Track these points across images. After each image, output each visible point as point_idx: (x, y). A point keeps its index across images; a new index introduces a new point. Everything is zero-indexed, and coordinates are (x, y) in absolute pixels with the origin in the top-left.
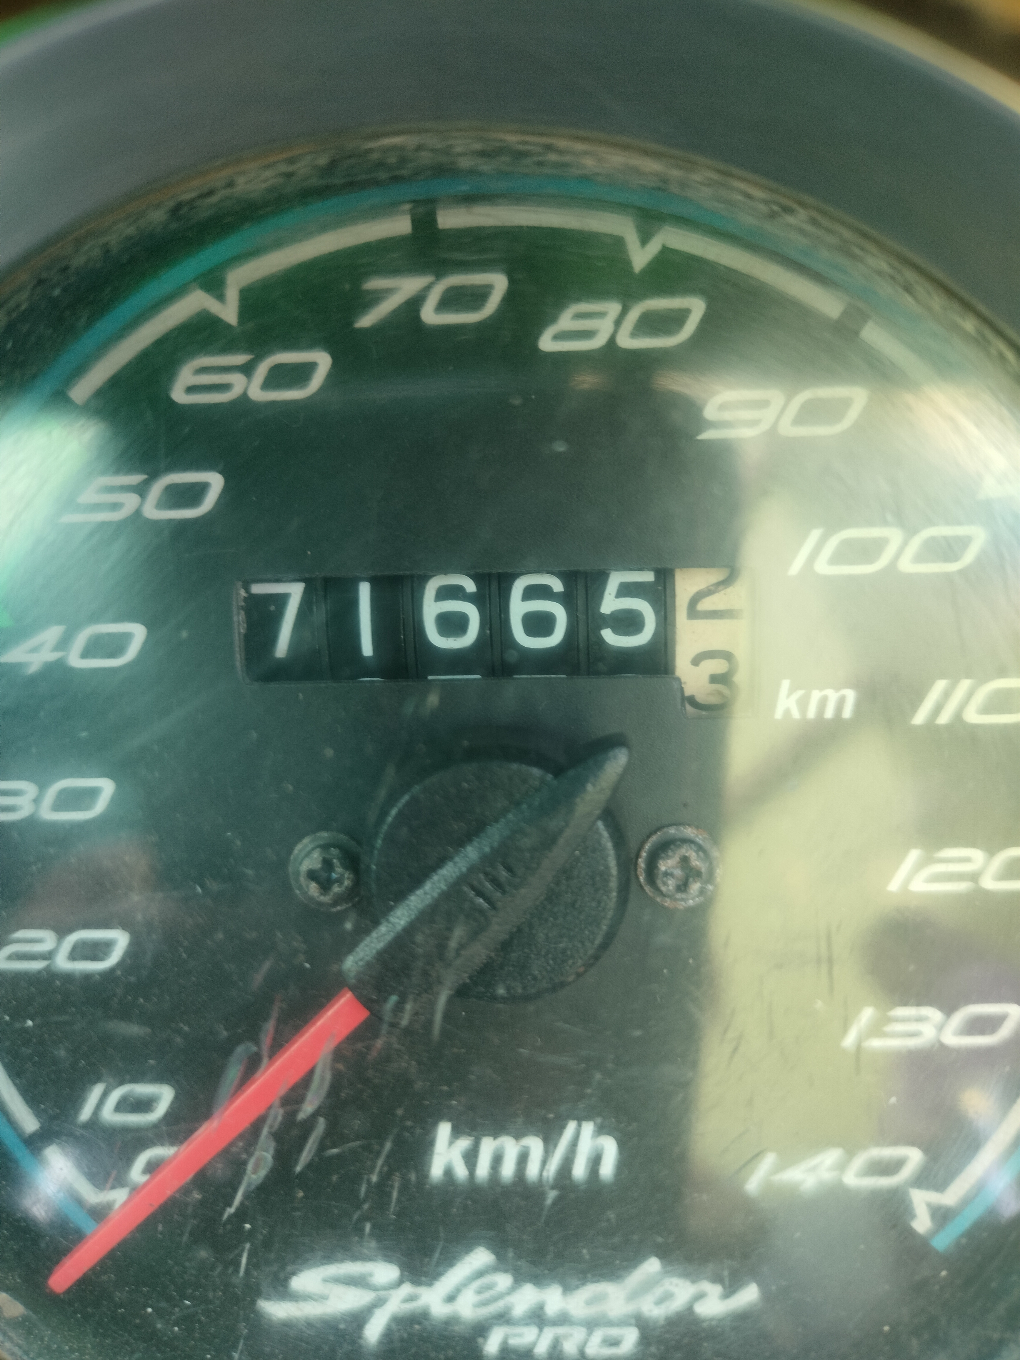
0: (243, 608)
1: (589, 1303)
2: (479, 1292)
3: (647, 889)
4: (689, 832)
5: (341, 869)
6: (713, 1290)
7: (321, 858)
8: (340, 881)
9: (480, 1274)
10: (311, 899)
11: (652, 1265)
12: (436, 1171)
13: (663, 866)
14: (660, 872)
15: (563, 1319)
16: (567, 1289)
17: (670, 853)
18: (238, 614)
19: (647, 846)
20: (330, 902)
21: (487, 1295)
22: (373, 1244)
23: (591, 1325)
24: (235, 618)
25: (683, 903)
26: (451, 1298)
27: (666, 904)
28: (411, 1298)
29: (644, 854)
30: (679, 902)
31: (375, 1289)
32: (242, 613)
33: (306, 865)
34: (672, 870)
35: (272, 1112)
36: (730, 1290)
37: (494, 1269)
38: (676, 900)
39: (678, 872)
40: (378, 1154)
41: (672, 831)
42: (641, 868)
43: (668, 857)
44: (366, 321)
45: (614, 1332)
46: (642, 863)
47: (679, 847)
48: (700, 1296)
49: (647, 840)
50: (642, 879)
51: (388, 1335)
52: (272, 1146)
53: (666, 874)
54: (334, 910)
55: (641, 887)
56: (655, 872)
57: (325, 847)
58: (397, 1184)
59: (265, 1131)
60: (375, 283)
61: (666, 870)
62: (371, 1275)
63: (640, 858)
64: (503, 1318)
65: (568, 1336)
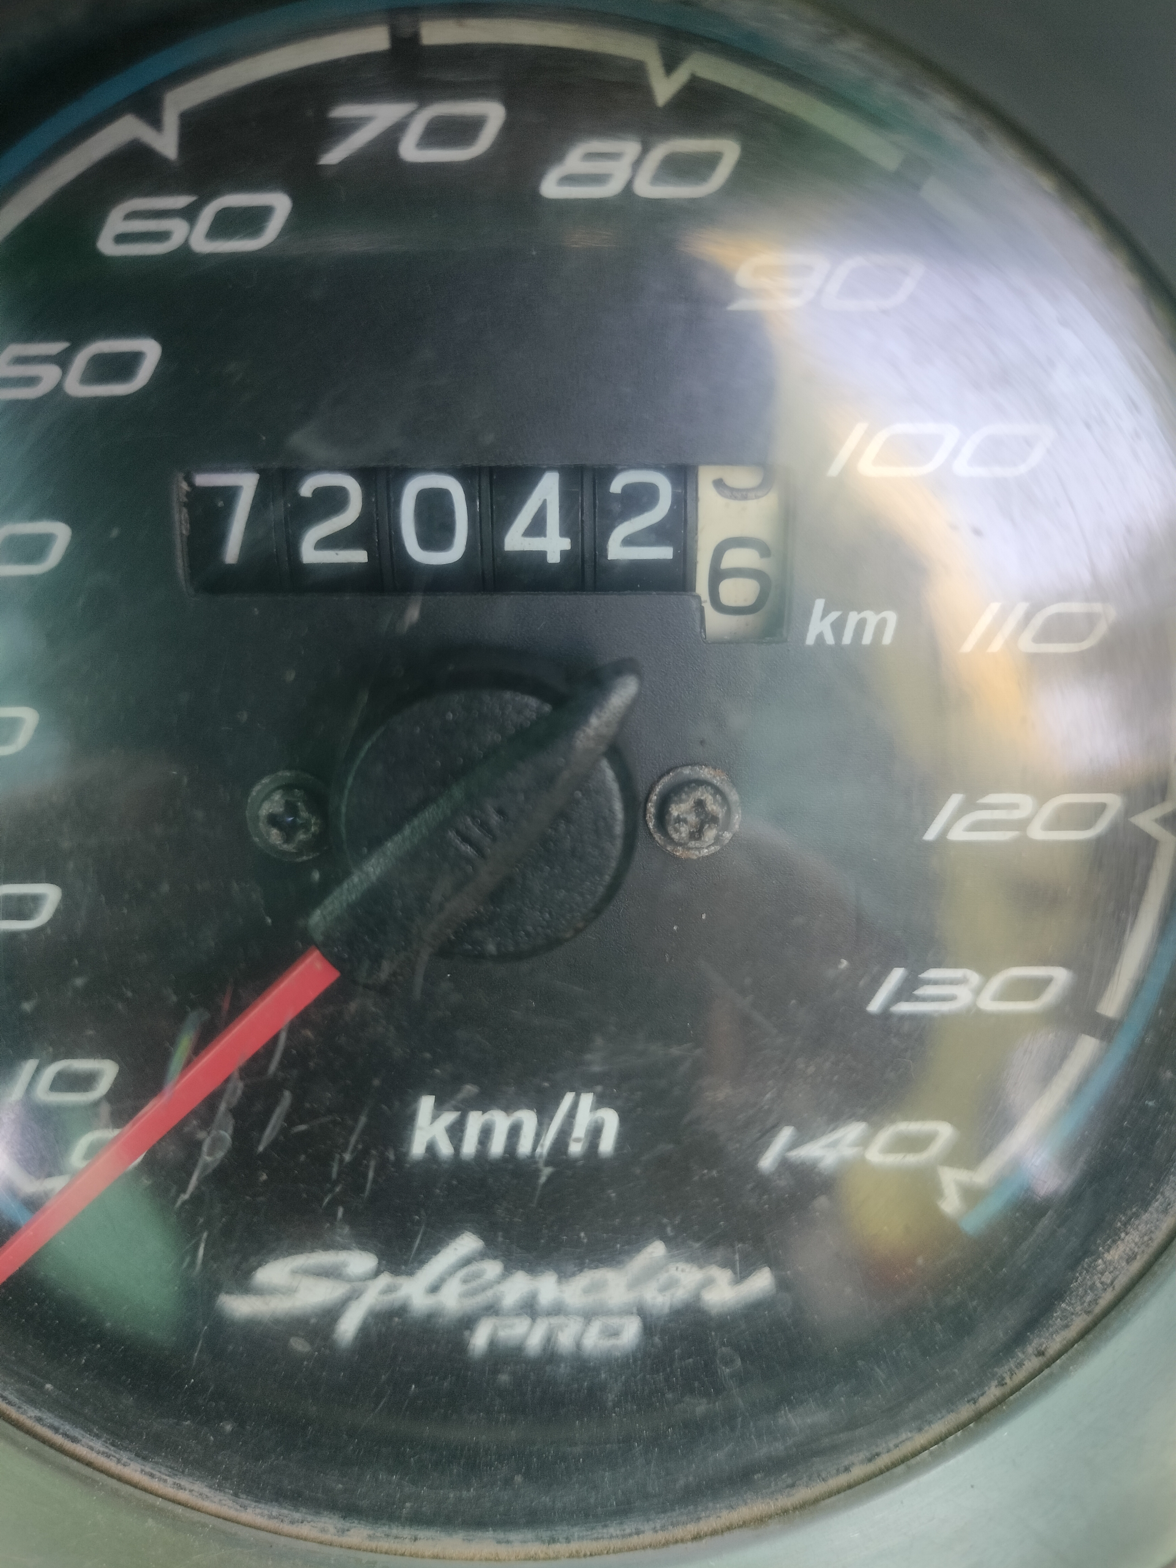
0: (185, 505)
1: (587, 1291)
2: (465, 1281)
3: (657, 836)
4: (705, 773)
5: (307, 813)
6: (722, 1277)
7: (283, 802)
8: (306, 826)
9: (467, 1262)
10: (273, 847)
11: (657, 1250)
12: (418, 1149)
13: (675, 811)
14: (672, 818)
15: (558, 1310)
16: (563, 1276)
17: (684, 796)
18: (180, 512)
19: (658, 789)
20: (294, 851)
21: (474, 1284)
22: (347, 1230)
23: (588, 1315)
24: (176, 517)
25: (697, 853)
26: (434, 1289)
27: (678, 854)
28: (389, 1290)
29: (654, 798)
30: (693, 852)
31: (349, 1280)
32: (185, 510)
33: (266, 809)
34: (685, 816)
35: (230, 1086)
36: (742, 1275)
37: (482, 1256)
38: (689, 849)
39: (692, 818)
40: (351, 1131)
41: (687, 771)
42: (650, 813)
43: (681, 801)
44: (334, 156)
45: (614, 1321)
46: (651, 808)
47: (695, 789)
48: (709, 1282)
49: (658, 781)
50: (651, 825)
51: (364, 1330)
52: (231, 1123)
53: (678, 820)
54: (299, 860)
55: (651, 834)
56: (667, 817)
57: (287, 788)
58: (373, 1164)
59: (223, 1107)
60: (344, 111)
61: (678, 816)
62: (345, 1265)
63: (650, 802)
64: (492, 1310)
65: (564, 1326)
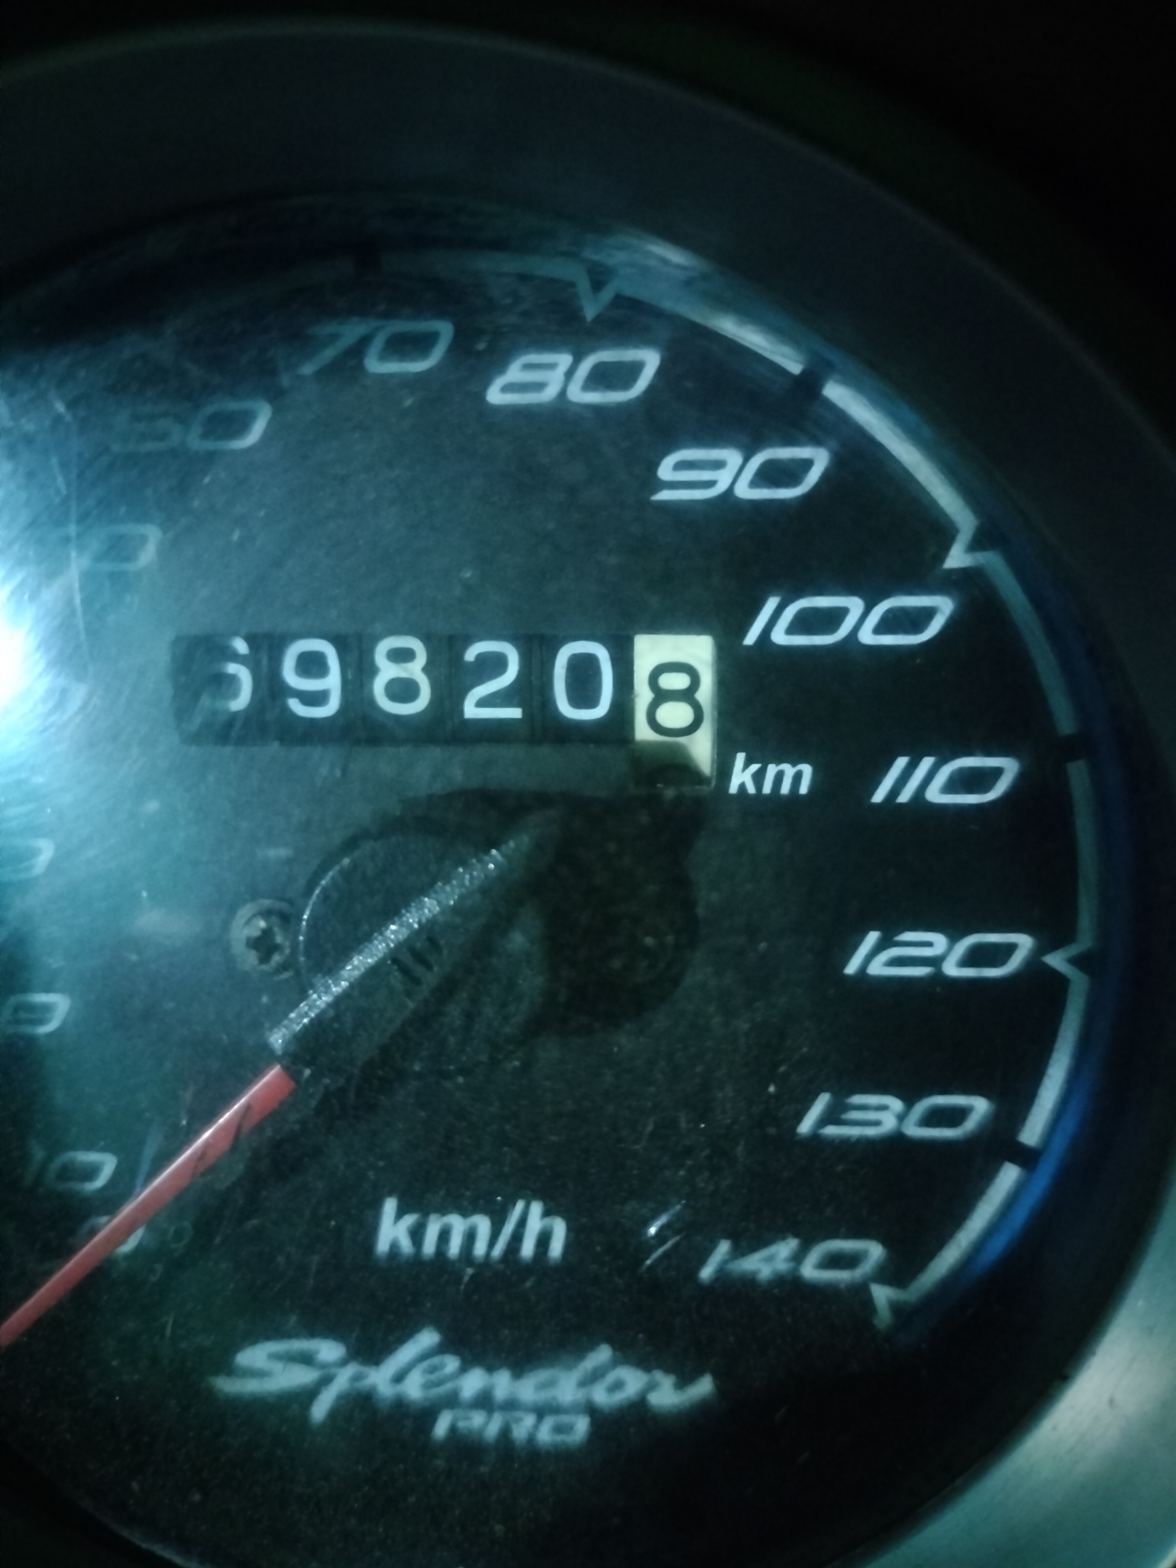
1: (539, 1388)
2: (427, 1373)
6: (665, 1380)
7: (262, 926)
9: (428, 1355)
10: (250, 969)
11: (603, 1353)
12: (383, 1246)
15: (511, 1405)
16: (517, 1374)
20: (268, 972)
21: (435, 1376)
23: (541, 1411)
26: (399, 1378)
28: (357, 1378)
31: (321, 1366)
33: (247, 933)
36: (684, 1380)
37: (442, 1350)
44: (308, 368)
45: (565, 1419)
48: (654, 1386)
51: (334, 1414)
57: (268, 915)
62: (317, 1352)
65: (518, 1420)
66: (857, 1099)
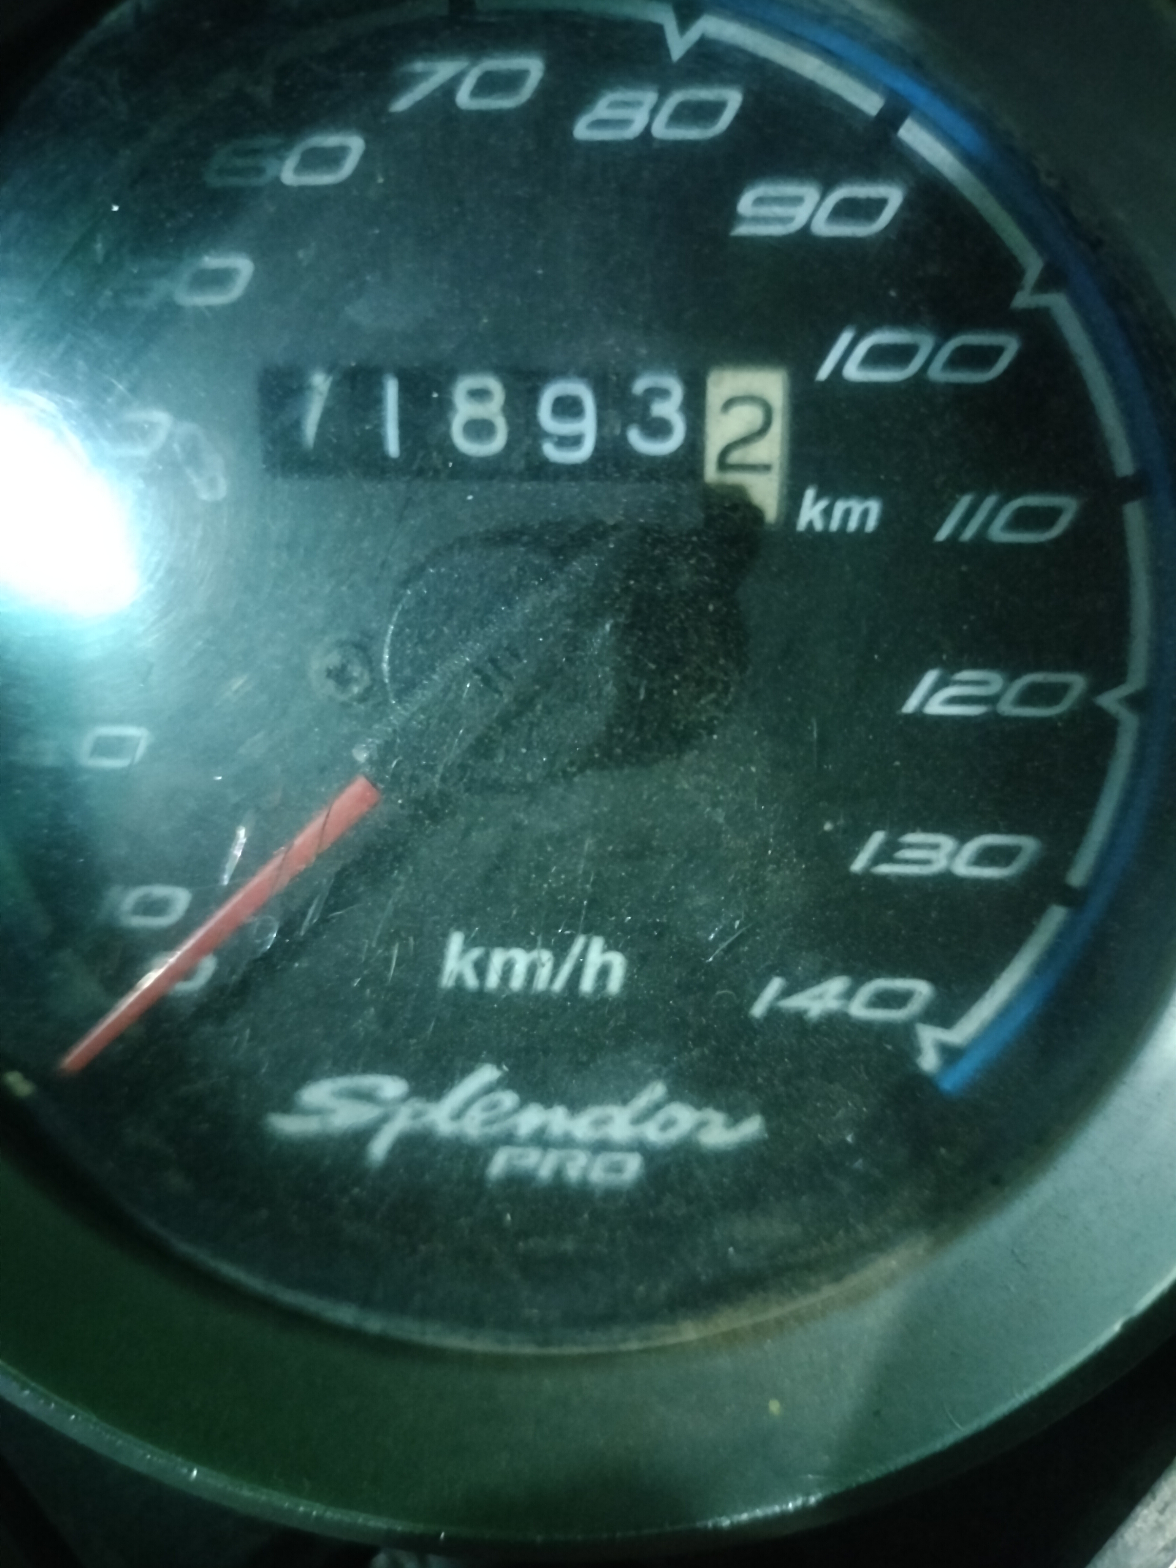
1: (593, 1125)
2: (486, 1109)
5: (359, 668)
6: (717, 1118)
7: (339, 657)
9: (487, 1090)
10: (329, 697)
11: (657, 1090)
12: (447, 981)
15: (567, 1142)
16: (573, 1111)
20: (351, 701)
21: (494, 1113)
23: (595, 1150)
26: (458, 1115)
28: (417, 1115)
31: (382, 1104)
33: (325, 664)
36: (734, 1120)
37: (501, 1086)
44: (401, 105)
45: (617, 1157)
48: (705, 1124)
51: (393, 1152)
57: (341, 645)
62: (380, 1089)
65: (572, 1159)
66: (910, 838)
